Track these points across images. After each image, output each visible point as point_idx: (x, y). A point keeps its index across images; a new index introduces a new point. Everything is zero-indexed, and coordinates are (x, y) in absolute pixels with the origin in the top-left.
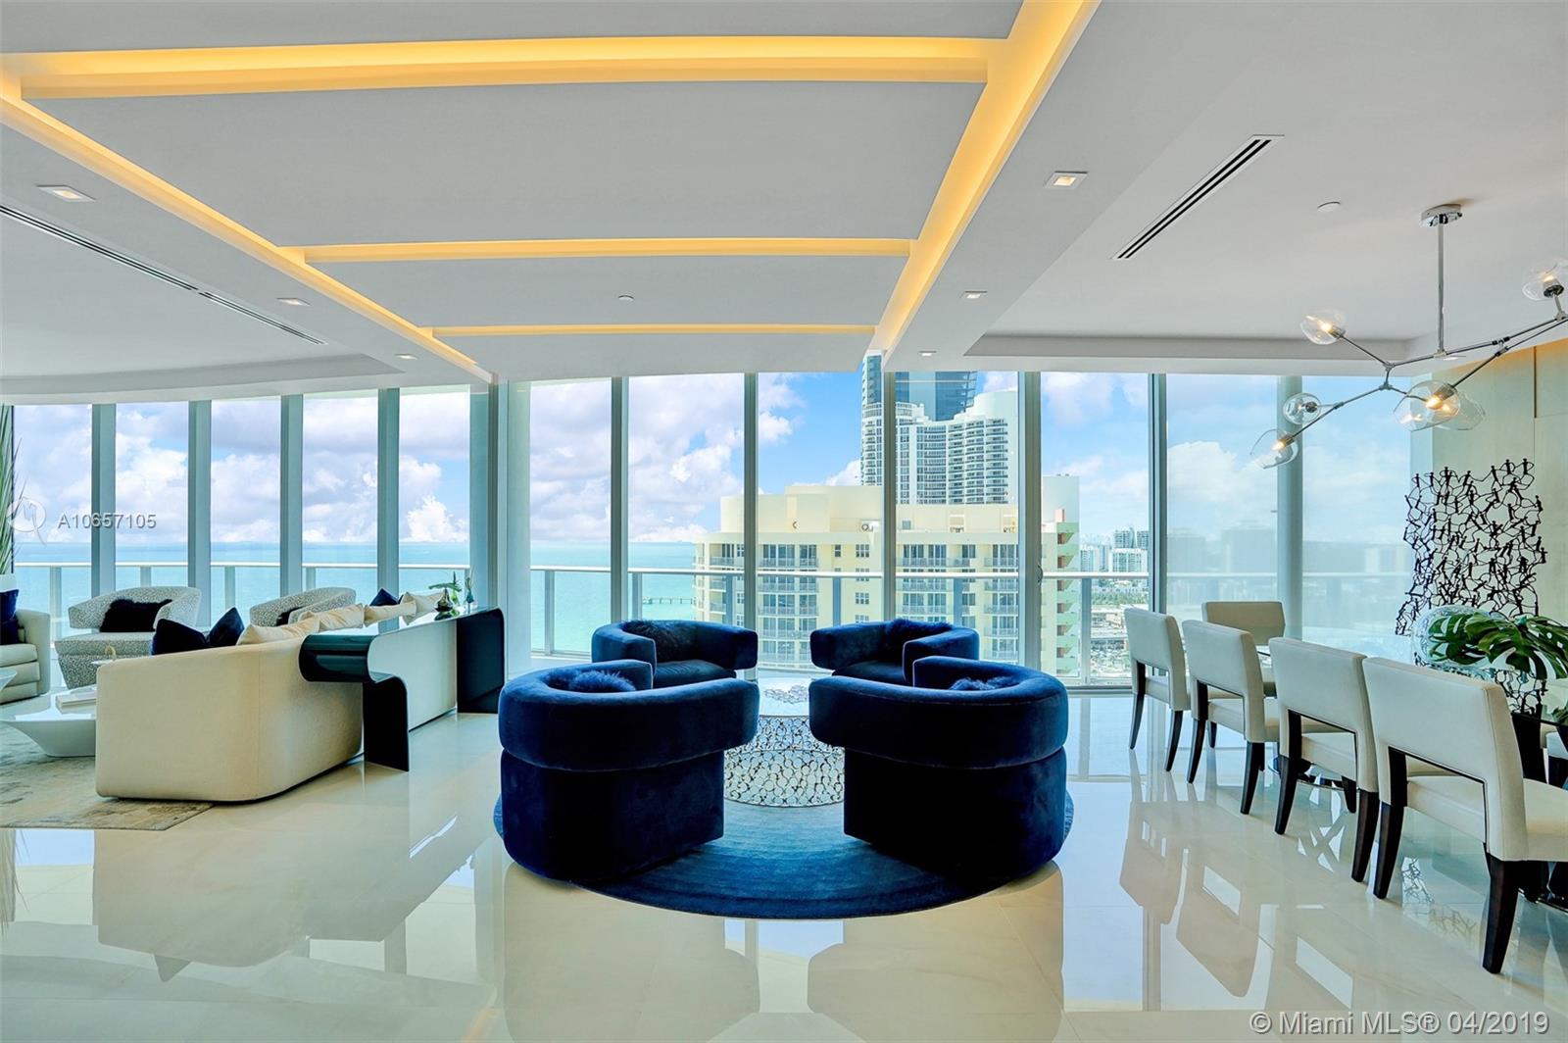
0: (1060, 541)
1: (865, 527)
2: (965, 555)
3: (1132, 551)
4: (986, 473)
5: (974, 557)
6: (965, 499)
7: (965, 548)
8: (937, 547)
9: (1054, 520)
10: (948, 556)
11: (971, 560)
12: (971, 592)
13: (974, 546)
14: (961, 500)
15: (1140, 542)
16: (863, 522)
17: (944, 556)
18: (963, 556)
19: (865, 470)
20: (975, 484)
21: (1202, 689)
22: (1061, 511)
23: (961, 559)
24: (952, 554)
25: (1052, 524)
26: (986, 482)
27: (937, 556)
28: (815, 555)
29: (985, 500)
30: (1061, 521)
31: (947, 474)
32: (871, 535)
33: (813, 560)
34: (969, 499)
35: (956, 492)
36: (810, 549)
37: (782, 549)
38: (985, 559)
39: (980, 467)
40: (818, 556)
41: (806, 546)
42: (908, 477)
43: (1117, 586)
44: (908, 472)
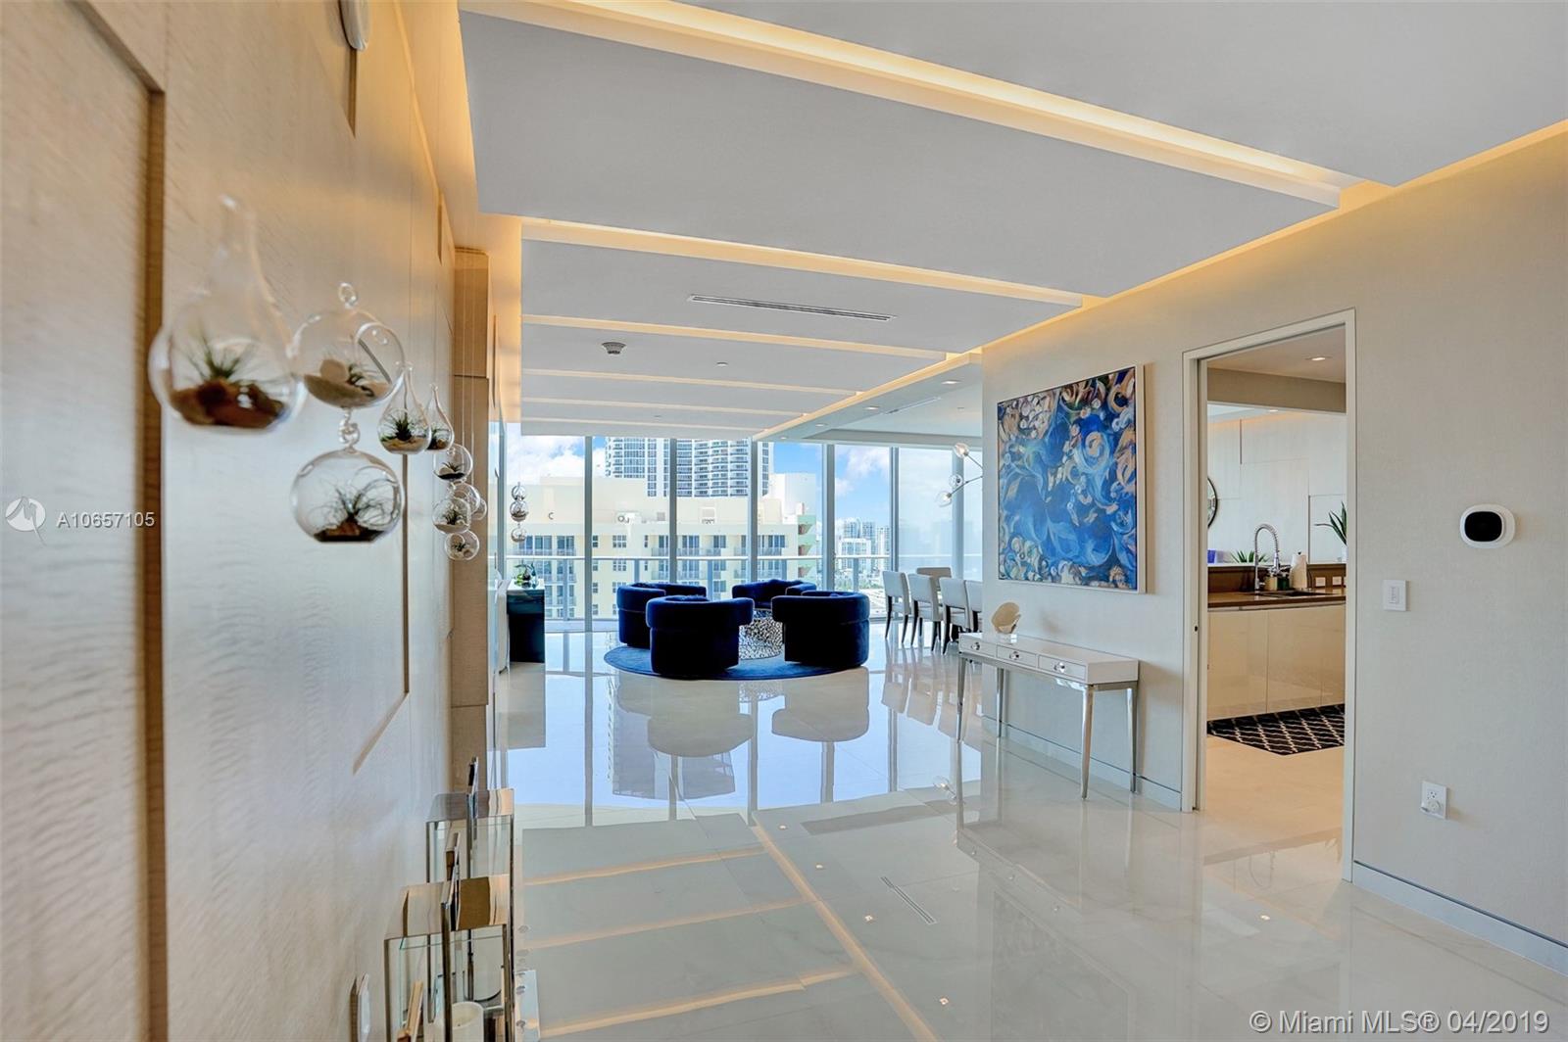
0: (800, 532)
1: (621, 519)
2: (716, 545)
3: (859, 540)
4: (730, 466)
5: (725, 547)
6: (710, 491)
7: (716, 538)
8: (691, 537)
9: (794, 513)
10: (701, 545)
11: (722, 550)
12: (722, 579)
13: (725, 537)
14: (706, 492)
15: (865, 532)
16: (619, 514)
17: (697, 546)
18: (715, 547)
19: (612, 460)
20: (720, 476)
21: (916, 603)
22: (801, 505)
23: (712, 549)
24: (705, 544)
25: (794, 516)
26: (730, 474)
27: (691, 547)
28: (573, 545)
29: (729, 493)
30: (800, 513)
31: (693, 467)
32: (628, 527)
33: (571, 551)
34: (714, 491)
35: (701, 484)
36: (568, 540)
37: (540, 539)
38: (735, 549)
39: (724, 461)
40: (575, 547)
41: (564, 537)
42: (655, 468)
43: (846, 574)
44: (655, 464)
